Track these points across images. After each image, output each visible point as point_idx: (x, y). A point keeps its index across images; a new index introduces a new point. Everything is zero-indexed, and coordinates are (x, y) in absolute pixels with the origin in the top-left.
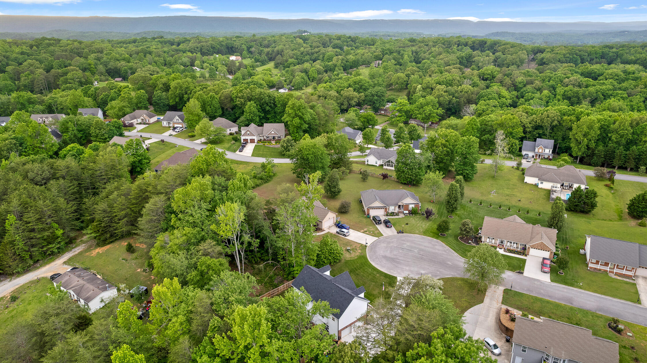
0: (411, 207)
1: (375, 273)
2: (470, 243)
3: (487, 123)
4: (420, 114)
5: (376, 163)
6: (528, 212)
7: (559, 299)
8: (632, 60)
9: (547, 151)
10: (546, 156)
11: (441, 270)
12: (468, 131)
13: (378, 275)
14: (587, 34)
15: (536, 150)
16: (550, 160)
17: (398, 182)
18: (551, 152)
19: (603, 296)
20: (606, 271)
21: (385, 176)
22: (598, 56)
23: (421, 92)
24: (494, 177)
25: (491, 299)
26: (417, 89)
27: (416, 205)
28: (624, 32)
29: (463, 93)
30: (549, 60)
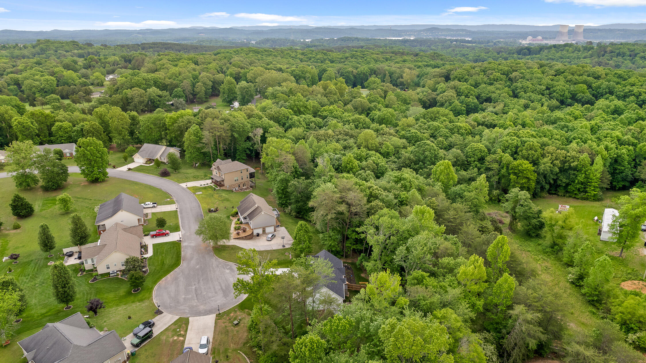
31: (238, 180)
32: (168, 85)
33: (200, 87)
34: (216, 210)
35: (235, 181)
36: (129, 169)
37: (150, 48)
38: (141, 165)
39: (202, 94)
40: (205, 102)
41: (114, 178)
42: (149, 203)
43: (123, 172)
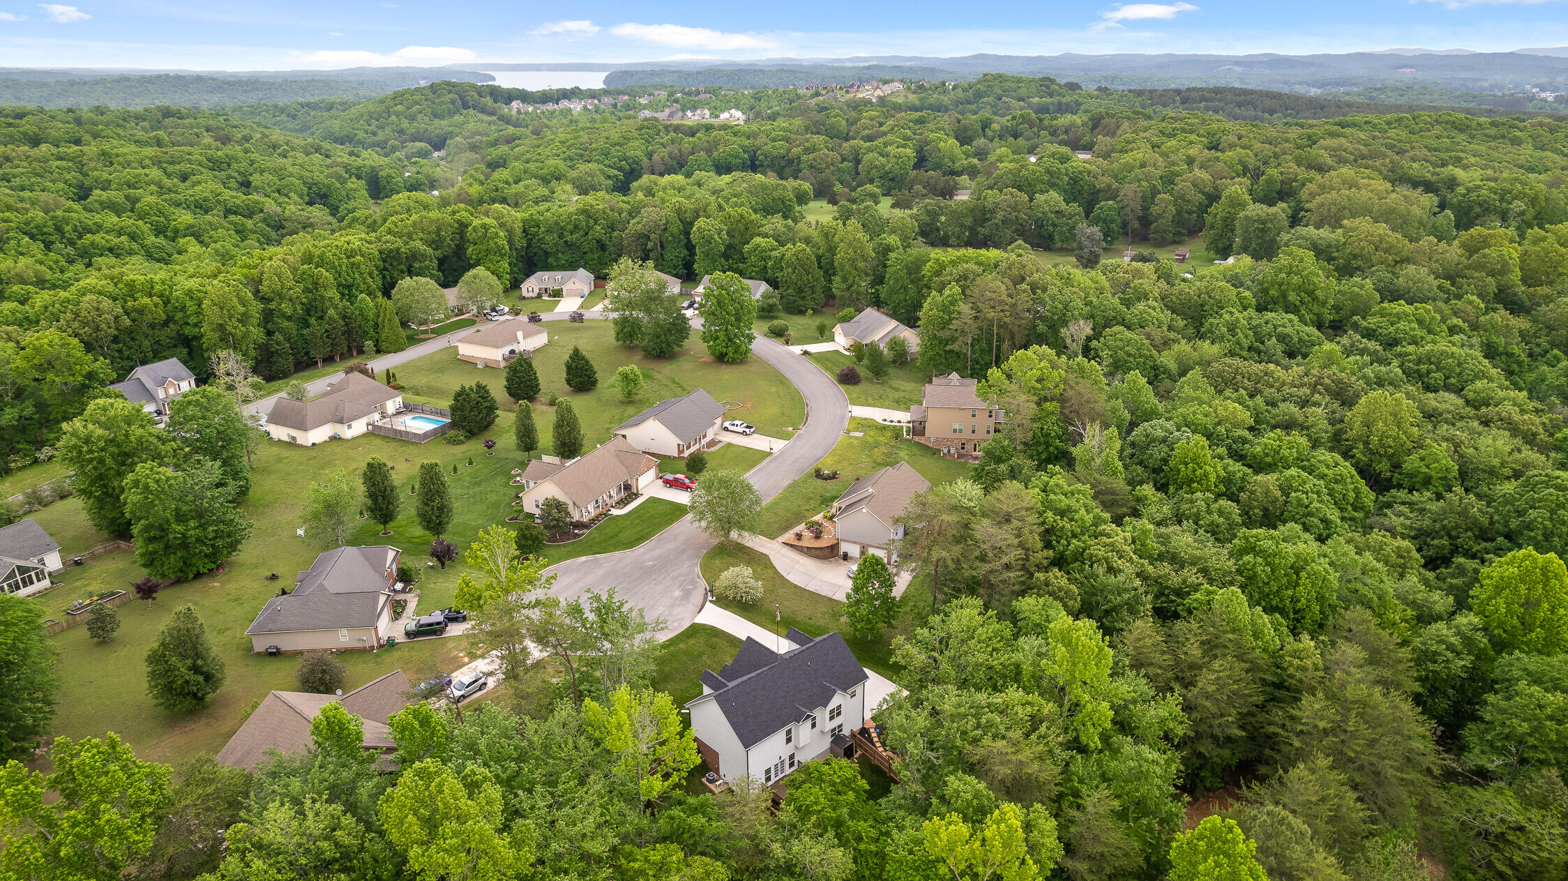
1: (672, 648)
2: (578, 536)
6: (455, 470)
9: (185, 385)
11: (673, 575)
13: (681, 646)
15: (162, 394)
19: (756, 469)
21: (150, 589)
31: (961, 431)
32: (1099, 191)
33: (1164, 204)
34: (833, 476)
35: (955, 431)
36: (806, 353)
37: (1203, 99)
38: (837, 351)
39: (1166, 222)
40: (1175, 242)
41: (761, 362)
42: (739, 422)
43: (792, 354)
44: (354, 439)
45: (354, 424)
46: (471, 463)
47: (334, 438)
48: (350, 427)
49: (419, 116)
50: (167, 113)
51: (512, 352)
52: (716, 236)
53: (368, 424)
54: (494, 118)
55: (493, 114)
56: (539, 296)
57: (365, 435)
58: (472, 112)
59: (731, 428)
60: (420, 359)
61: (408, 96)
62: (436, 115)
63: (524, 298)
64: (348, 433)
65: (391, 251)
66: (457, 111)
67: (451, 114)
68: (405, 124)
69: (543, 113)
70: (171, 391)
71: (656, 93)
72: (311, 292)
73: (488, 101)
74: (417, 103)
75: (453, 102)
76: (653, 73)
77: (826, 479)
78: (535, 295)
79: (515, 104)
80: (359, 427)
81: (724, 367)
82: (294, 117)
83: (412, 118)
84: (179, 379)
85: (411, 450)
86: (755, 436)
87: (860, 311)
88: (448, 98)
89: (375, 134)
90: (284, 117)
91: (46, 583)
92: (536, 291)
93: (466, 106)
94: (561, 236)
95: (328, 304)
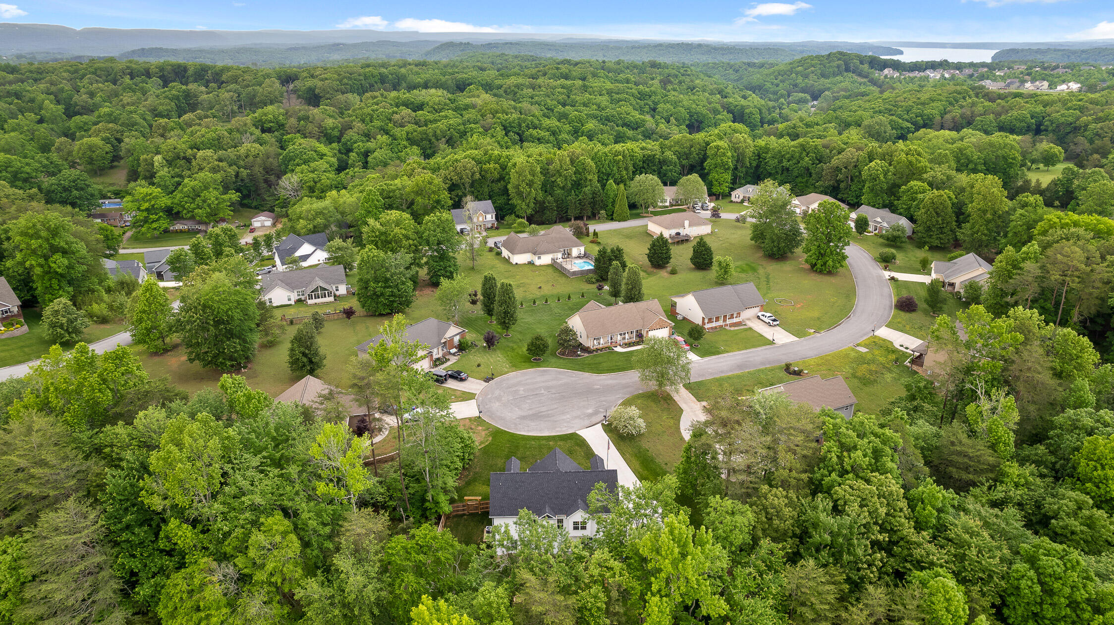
0: (456, 339)
1: (544, 442)
2: (579, 356)
3: (391, 194)
4: (199, 207)
5: (289, 300)
6: (569, 298)
7: (731, 371)
8: (419, 83)
9: (489, 217)
10: (490, 225)
11: (603, 399)
12: (369, 212)
13: (551, 443)
14: (291, 49)
15: (475, 220)
16: (497, 228)
17: (373, 315)
18: (494, 218)
19: (748, 351)
20: (721, 326)
21: (349, 313)
22: (376, 79)
23: (166, 169)
24: (473, 268)
25: (685, 403)
26: (156, 164)
27: (462, 334)
28: (338, 45)
29: (251, 158)
30: (324, 90)
34: (798, 373)
36: (893, 279)
38: (921, 283)
42: (768, 314)
43: (880, 278)
44: (540, 266)
45: (543, 257)
46: (583, 296)
47: (531, 263)
48: (539, 258)
49: (811, 75)
50: (654, 65)
51: (678, 234)
52: (882, 177)
53: (552, 259)
54: (865, 80)
55: (866, 77)
56: (742, 201)
57: (548, 266)
58: (850, 74)
59: (762, 317)
60: (626, 228)
61: (809, 61)
62: (823, 75)
63: (731, 202)
64: (538, 262)
65: (649, 156)
66: (840, 73)
67: (835, 75)
68: (800, 80)
69: (905, 78)
70: (481, 219)
71: (1016, 67)
72: (580, 174)
73: (866, 67)
74: (813, 66)
75: (838, 67)
76: (1039, 51)
77: (790, 374)
78: (739, 200)
79: (886, 71)
80: (546, 259)
81: (813, 274)
82: (737, 71)
83: (806, 76)
84: (486, 212)
85: (563, 280)
86: (778, 328)
87: (968, 253)
88: (835, 64)
89: (777, 85)
90: (731, 71)
91: (332, 299)
92: (741, 198)
93: (847, 70)
94: (780, 162)
95: (588, 183)
